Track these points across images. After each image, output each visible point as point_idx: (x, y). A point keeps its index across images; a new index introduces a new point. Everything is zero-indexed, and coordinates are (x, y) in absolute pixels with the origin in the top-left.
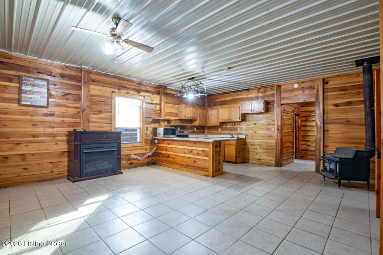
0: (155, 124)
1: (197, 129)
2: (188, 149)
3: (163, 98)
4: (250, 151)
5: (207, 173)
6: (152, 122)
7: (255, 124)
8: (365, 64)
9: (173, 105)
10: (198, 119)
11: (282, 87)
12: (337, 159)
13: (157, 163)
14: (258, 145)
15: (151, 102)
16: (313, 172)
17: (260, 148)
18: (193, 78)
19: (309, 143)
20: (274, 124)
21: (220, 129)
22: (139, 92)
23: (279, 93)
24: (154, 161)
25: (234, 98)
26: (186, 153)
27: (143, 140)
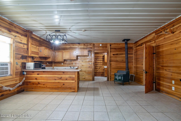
0: (24, 60)
1: (49, 63)
2: (58, 77)
3: (30, 40)
4: (80, 74)
5: (74, 90)
6: (21, 58)
7: (83, 61)
8: (126, 41)
9: (36, 46)
10: (51, 57)
11: (95, 45)
12: (122, 75)
13: (25, 90)
14: (84, 71)
15: (20, 41)
16: (106, 81)
17: (85, 73)
18: (59, 31)
19: (97, 69)
20: (92, 61)
21: (62, 64)
22: (10, 32)
23: (94, 47)
24: (23, 89)
25: (71, 47)
26: (56, 80)
27: (13, 73)
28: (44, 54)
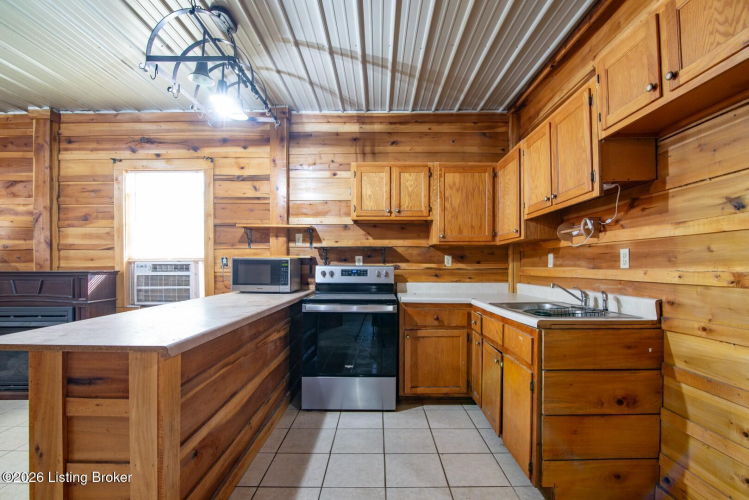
0: (254, 245)
1: (457, 259)
3: (273, 153)
6: (241, 241)
7: (736, 207)
9: (327, 174)
10: (436, 217)
21: (551, 257)
22: (195, 149)
28: (354, 202)
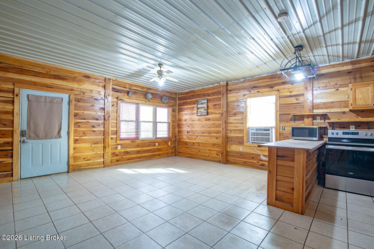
0: (296, 122)
3: (307, 84)
6: (291, 120)
9: (334, 90)
15: (289, 94)
22: (272, 88)
28: (351, 102)
